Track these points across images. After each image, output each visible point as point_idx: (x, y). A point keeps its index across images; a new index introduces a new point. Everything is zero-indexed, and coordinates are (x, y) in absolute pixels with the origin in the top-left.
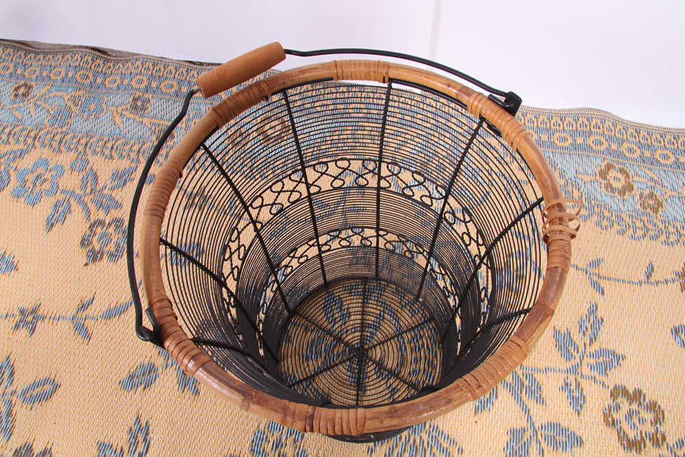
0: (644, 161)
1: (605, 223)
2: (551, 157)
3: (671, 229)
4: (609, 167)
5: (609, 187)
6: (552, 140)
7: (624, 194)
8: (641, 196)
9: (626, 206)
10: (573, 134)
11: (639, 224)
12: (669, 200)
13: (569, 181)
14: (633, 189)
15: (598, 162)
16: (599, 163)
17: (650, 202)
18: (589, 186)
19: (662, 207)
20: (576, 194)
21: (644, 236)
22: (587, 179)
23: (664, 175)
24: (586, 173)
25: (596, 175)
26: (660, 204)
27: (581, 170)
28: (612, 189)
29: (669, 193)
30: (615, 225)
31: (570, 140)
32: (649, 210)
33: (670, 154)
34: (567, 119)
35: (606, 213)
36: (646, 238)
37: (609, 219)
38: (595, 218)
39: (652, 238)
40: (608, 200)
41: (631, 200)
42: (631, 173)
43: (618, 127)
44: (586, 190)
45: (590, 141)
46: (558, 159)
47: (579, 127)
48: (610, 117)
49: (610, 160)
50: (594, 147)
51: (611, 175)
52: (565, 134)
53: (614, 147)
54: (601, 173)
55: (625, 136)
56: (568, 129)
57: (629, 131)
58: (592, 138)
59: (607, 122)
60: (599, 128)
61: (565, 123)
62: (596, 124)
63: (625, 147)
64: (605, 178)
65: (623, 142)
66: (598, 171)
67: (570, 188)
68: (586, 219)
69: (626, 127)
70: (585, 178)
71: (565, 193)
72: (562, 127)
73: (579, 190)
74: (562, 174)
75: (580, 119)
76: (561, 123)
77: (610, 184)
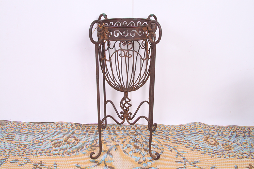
0: (220, 135)
1: (212, 154)
2: (184, 137)
3: (239, 154)
4: (207, 138)
5: (209, 143)
6: (183, 133)
7: (216, 145)
8: (223, 145)
9: (218, 149)
10: (190, 130)
11: (225, 154)
12: (234, 146)
13: (194, 144)
14: (219, 143)
15: (203, 136)
16: (203, 137)
17: (227, 147)
18: (201, 144)
19: (232, 148)
20: (197, 147)
21: (229, 157)
22: (200, 142)
23: (229, 138)
24: (199, 140)
25: (203, 140)
26: (231, 147)
27: (197, 139)
29: (233, 144)
30: (216, 154)
31: (190, 132)
32: (227, 149)
33: (228, 133)
34: (187, 126)
35: (211, 151)
36: (230, 158)
37: (213, 153)
38: (207, 153)
39: (232, 157)
40: (211, 147)
41: (220, 147)
42: (216, 139)
43: (206, 127)
44: (201, 145)
45: (197, 131)
46: (187, 138)
47: (192, 128)
48: (202, 124)
49: (207, 136)
50: (199, 132)
51: (209, 140)
52: (187, 131)
53: (207, 132)
54: (205, 140)
55: (210, 129)
56: (188, 129)
57: (211, 128)
58: (198, 130)
59: (201, 125)
60: (199, 127)
61: (186, 127)
62: (198, 126)
63: (211, 132)
64: (207, 141)
65: (210, 130)
66: (203, 139)
67: (194, 145)
68: (204, 154)
69: (209, 126)
70: (199, 142)
71: (193, 147)
72: (185, 129)
73: (198, 145)
74: (190, 142)
75: (191, 125)
76: (185, 128)
77: (210, 143)
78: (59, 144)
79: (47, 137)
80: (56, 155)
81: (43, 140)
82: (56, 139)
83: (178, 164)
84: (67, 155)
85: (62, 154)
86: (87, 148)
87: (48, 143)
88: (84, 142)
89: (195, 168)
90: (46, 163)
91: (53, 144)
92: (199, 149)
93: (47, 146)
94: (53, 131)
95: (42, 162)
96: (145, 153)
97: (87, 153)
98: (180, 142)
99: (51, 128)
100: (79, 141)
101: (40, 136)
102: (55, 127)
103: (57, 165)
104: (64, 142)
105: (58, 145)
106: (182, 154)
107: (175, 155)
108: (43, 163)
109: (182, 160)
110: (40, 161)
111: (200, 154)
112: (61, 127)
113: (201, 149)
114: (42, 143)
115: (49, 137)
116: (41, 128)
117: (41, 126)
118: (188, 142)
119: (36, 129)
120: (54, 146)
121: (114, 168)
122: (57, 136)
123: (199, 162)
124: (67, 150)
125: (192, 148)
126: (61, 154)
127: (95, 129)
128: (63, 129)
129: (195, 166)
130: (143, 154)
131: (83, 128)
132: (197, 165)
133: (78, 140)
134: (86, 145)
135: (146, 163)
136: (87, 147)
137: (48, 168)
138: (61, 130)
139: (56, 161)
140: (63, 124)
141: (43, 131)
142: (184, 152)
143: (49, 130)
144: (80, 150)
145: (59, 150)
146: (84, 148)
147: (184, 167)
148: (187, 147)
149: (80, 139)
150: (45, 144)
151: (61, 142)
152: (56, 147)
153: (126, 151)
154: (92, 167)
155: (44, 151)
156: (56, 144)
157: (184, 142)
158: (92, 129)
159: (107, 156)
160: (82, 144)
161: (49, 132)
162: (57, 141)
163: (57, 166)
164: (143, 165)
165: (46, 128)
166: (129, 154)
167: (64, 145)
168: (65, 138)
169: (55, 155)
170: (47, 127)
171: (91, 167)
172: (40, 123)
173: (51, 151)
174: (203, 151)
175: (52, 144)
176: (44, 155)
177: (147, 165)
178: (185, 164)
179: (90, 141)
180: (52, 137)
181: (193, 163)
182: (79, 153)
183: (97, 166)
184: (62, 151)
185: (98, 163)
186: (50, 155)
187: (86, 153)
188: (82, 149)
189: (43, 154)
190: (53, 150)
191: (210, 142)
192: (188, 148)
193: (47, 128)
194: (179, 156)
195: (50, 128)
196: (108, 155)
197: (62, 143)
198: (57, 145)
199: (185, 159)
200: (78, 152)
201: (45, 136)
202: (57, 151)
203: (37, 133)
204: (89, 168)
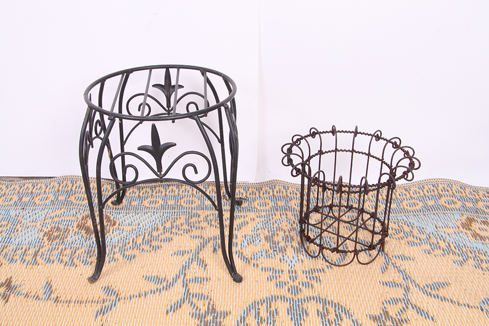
2: (405, 219)
4: (470, 220)
10: (423, 199)
13: (431, 235)
15: (457, 217)
16: (459, 218)
18: (454, 236)
20: (442, 244)
22: (451, 231)
24: (447, 226)
25: (458, 228)
27: (440, 224)
28: (481, 238)
31: (421, 204)
34: (412, 189)
35: (483, 257)
38: (471, 262)
40: (480, 246)
43: (467, 191)
44: (452, 240)
45: (442, 201)
46: (412, 220)
47: (426, 193)
48: (456, 182)
49: (469, 215)
50: (448, 206)
51: (475, 226)
52: (414, 201)
53: (469, 205)
54: (463, 225)
55: (478, 197)
56: (415, 196)
57: (481, 193)
58: (443, 199)
59: (454, 186)
60: (448, 191)
61: (411, 192)
62: (444, 188)
63: (481, 205)
64: (470, 229)
65: (477, 201)
66: (459, 223)
67: (433, 240)
68: (461, 263)
69: (476, 190)
70: (448, 231)
71: (430, 245)
72: (408, 195)
73: (444, 241)
74: (421, 230)
75: (426, 186)
76: (407, 193)
77: (478, 234)
78: (62, 233)
79: (31, 214)
80: (53, 262)
81: (20, 223)
82: (55, 219)
83: (387, 289)
84: (83, 262)
85: (68, 260)
86: (138, 243)
87: (33, 231)
88: (130, 228)
89: (436, 301)
90: (23, 283)
91: (46, 233)
92: (448, 251)
93: (30, 238)
94: (51, 199)
95: (13, 279)
96: (296, 258)
97: (137, 258)
98: (394, 231)
99: (45, 192)
100: (119, 225)
101: (13, 213)
102: (56, 189)
103: (54, 288)
104: (77, 227)
105: (60, 234)
106: (399, 262)
107: (379, 266)
108: (13, 284)
109: (398, 278)
110: (6, 278)
111: (451, 263)
112: (71, 190)
113: (454, 249)
114: (17, 231)
115: (37, 215)
116: (16, 192)
117: (17, 187)
118: (415, 232)
119: (5, 194)
120: (48, 239)
121: (209, 297)
122: (58, 212)
123: (448, 284)
124: (83, 249)
125: (428, 247)
126: (66, 259)
127: (162, 192)
128: (77, 195)
129: (435, 297)
130: (289, 261)
131: (130, 194)
132: (442, 292)
133: (114, 224)
134: (137, 237)
135: (298, 284)
136: (140, 241)
137: (27, 295)
138: (72, 198)
139: (50, 279)
140: (78, 183)
141: (24, 199)
142: (403, 258)
143: (38, 197)
144: (117, 249)
145: (62, 250)
146: (129, 243)
147: (403, 297)
148: (413, 244)
149: (120, 220)
150: (23, 232)
151: (67, 229)
152: (55, 242)
153: (244, 254)
154: (148, 296)
155: (19, 252)
156: (55, 234)
157: (406, 230)
158: (154, 194)
159: (191, 266)
160: (125, 233)
161: (37, 202)
162: (57, 225)
163: (52, 292)
164: (289, 290)
165: (32, 192)
166: (252, 262)
167: (77, 236)
168: (80, 218)
169: (49, 261)
170: (35, 188)
171: (145, 293)
172: (16, 179)
173: (40, 253)
174: (459, 255)
175: (42, 234)
176: (18, 262)
177: (300, 290)
178: (407, 289)
179: (148, 226)
180: (44, 216)
181: (431, 289)
182: (116, 256)
183: (163, 292)
184: (68, 252)
185: (165, 284)
186: (36, 263)
187: (134, 258)
188: (125, 246)
189: (15, 258)
190: (44, 249)
191: (477, 232)
192: (415, 248)
193: (34, 191)
194: (390, 267)
195: (43, 191)
196: (195, 263)
197: (70, 232)
198: (57, 237)
199: (406, 277)
200: (114, 254)
201: (27, 211)
202: (56, 252)
203: (7, 204)
204: (140, 297)
